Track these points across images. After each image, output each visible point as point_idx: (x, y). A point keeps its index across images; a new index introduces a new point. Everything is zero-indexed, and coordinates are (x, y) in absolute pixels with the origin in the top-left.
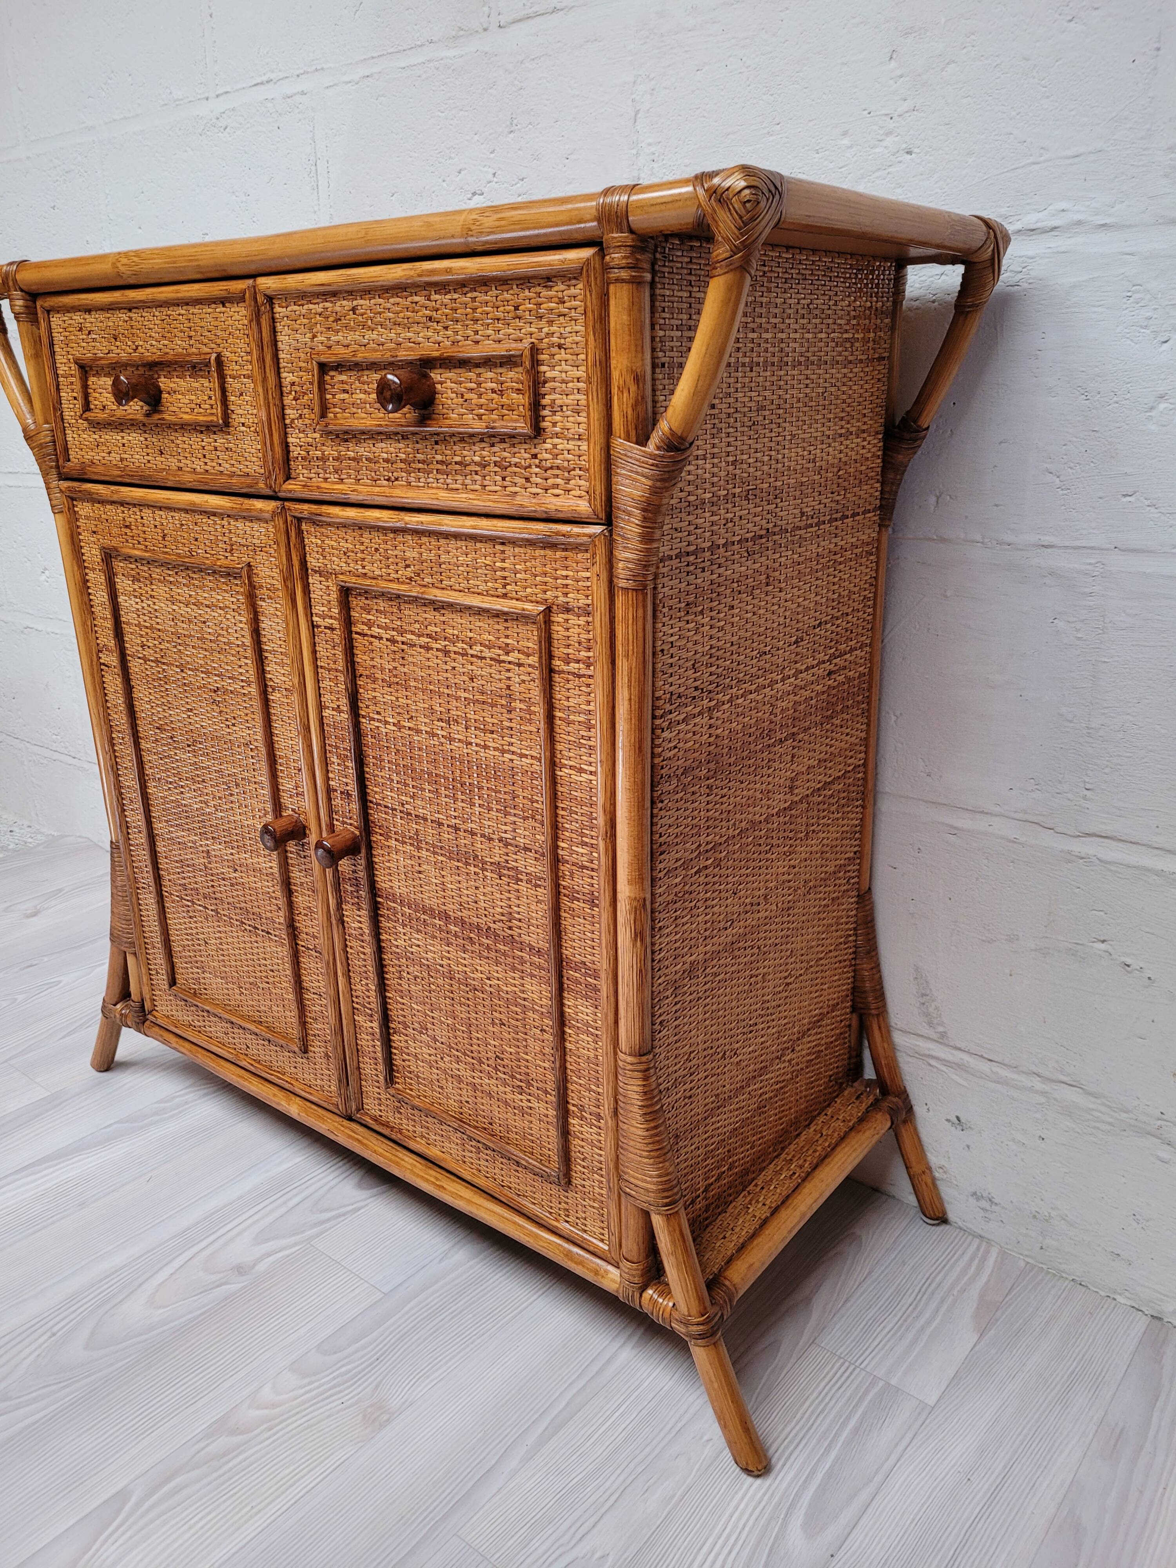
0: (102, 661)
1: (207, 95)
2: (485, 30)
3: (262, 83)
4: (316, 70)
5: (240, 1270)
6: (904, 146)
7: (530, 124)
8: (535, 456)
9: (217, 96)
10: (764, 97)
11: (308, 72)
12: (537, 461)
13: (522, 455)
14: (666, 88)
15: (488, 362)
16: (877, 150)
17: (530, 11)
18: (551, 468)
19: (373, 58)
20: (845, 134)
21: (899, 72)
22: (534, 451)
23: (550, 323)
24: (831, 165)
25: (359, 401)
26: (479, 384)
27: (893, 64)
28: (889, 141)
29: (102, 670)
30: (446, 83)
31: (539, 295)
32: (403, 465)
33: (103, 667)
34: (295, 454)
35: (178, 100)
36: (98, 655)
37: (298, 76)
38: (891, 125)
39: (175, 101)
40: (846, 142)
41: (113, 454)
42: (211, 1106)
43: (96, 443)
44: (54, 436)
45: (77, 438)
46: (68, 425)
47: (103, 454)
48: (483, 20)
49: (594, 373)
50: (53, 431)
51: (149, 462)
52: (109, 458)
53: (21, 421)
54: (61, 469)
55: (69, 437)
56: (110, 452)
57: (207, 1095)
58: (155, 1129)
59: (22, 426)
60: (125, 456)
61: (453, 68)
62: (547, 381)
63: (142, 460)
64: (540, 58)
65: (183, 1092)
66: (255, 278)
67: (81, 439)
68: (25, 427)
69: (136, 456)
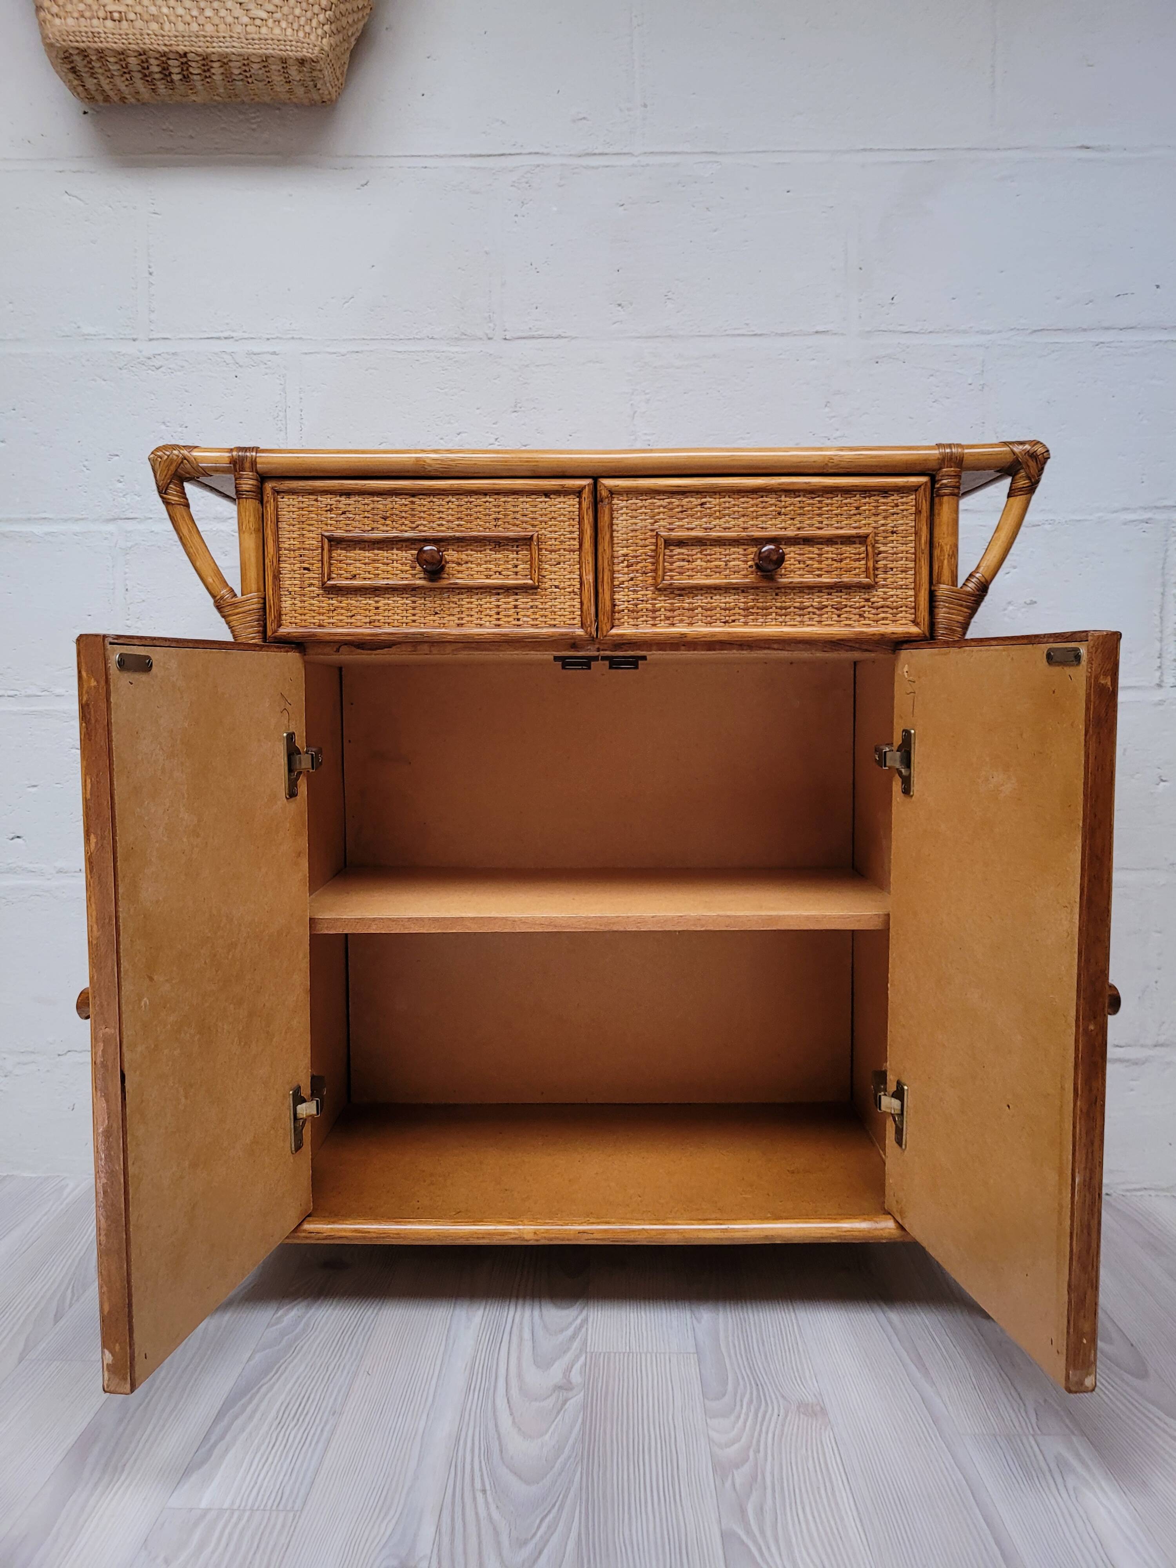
1: (135, 337)
2: (489, 339)
3: (219, 338)
4: (293, 338)
5: (562, 1388)
7: (534, 408)
8: (868, 600)
9: (151, 340)
11: (281, 338)
12: (870, 603)
13: (857, 599)
14: (658, 400)
15: (830, 541)
17: (536, 333)
18: (882, 607)
19: (364, 339)
21: (832, 414)
22: (866, 596)
23: (885, 518)
25: (699, 568)
26: (820, 555)
30: (446, 369)
31: (877, 501)
32: (741, 611)
34: (621, 607)
35: (88, 335)
37: (268, 339)
39: (83, 335)
41: (359, 617)
42: (329, 1311)
43: (332, 608)
44: (265, 603)
45: (299, 605)
46: (286, 593)
47: (341, 617)
48: (488, 332)
49: (925, 548)
50: (264, 599)
51: (414, 621)
52: (350, 621)
53: (213, 592)
54: (269, 633)
55: (287, 604)
56: (353, 616)
57: (309, 1307)
58: (305, 1343)
59: (214, 597)
60: (377, 617)
61: (455, 360)
62: (880, 553)
63: (405, 620)
64: (544, 365)
65: (280, 1313)
66: (596, 478)
67: (306, 604)
68: (218, 597)
69: (396, 617)
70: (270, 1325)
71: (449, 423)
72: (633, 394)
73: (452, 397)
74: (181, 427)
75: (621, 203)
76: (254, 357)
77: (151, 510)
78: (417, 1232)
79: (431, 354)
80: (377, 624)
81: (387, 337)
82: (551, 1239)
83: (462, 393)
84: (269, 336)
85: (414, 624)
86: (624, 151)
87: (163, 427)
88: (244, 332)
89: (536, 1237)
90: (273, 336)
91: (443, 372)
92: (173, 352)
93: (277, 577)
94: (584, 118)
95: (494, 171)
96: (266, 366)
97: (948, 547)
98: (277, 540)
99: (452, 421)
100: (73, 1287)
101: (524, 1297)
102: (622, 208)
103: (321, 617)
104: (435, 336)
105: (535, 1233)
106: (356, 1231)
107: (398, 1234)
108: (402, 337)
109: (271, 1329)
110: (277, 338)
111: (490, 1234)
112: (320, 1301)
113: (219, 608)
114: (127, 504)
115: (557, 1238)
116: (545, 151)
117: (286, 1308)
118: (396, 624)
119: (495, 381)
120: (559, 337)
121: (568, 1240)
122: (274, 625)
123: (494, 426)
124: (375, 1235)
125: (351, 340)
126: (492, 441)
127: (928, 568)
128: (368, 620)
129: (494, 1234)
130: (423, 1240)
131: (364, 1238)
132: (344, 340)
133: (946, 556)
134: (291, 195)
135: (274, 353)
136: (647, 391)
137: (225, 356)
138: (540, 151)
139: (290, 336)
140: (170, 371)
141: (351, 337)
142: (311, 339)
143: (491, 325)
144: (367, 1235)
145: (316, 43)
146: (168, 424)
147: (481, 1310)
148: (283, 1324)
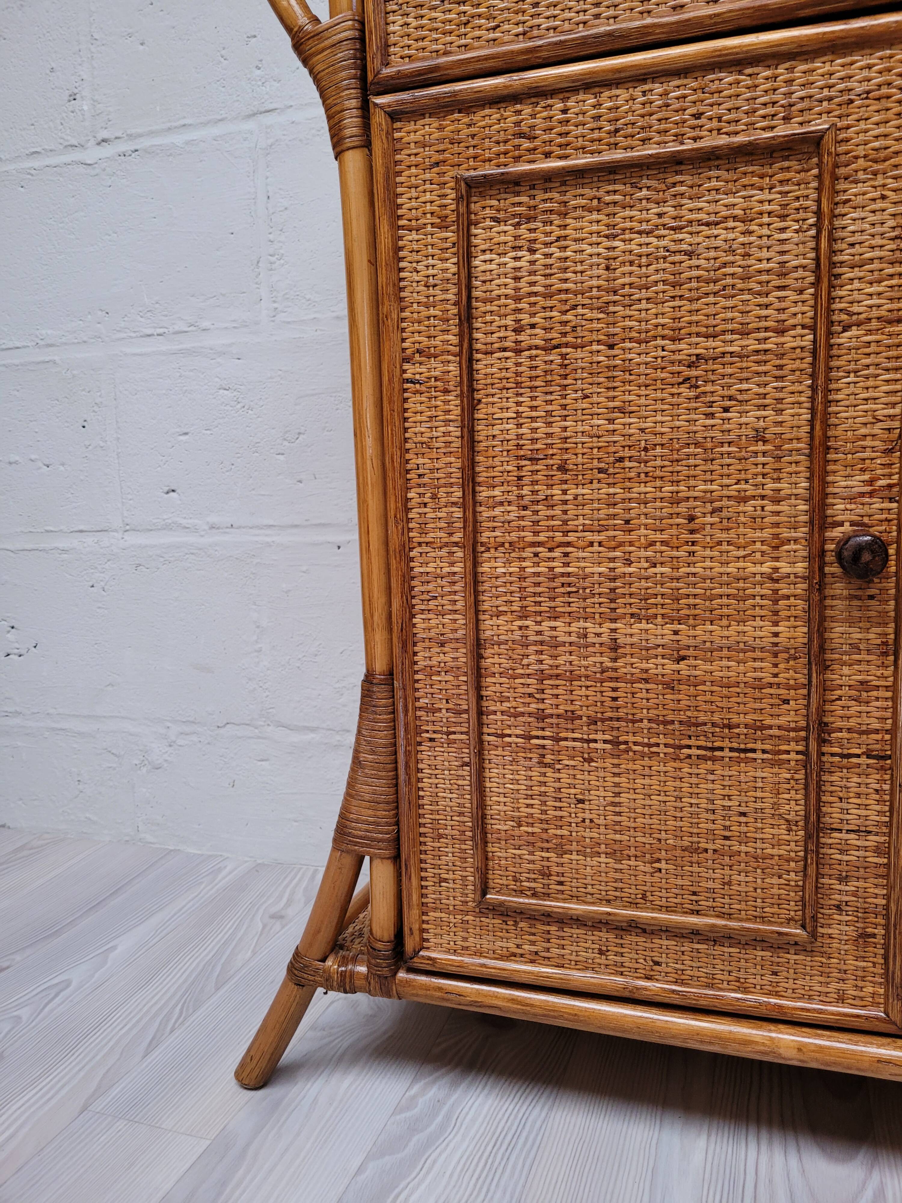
0: (406, 376)
29: (405, 390)
33: (406, 386)
36: (401, 367)
41: (506, 27)
42: (480, 1100)
43: (464, 19)
44: (362, 31)
45: (415, 23)
46: (395, 7)
47: (477, 33)
50: (362, 23)
51: (597, 16)
52: (492, 35)
53: (289, 22)
54: (370, 77)
55: (396, 25)
56: (498, 26)
57: (454, 1085)
58: (440, 1155)
59: (289, 29)
60: (536, 21)
63: (582, 17)
65: (416, 1088)
67: (425, 21)
68: (295, 29)
69: (567, 15)
70: (398, 1110)
78: (604, 1016)
80: (535, 32)
82: (827, 1064)
85: (597, 21)
89: (802, 1057)
100: (185, 1002)
101: (770, 1124)
103: (448, 39)
105: (799, 1050)
106: (513, 1000)
107: (575, 1015)
109: (398, 1117)
111: (718, 1038)
112: (470, 1079)
113: (298, 47)
115: (840, 1064)
117: (422, 1083)
118: (567, 26)
121: (858, 1069)
122: (377, 62)
124: (540, 1011)
128: (520, 29)
129: (728, 1040)
130: (614, 1030)
131: (525, 1013)
144: (528, 1008)
147: (702, 1142)
148: (416, 1110)
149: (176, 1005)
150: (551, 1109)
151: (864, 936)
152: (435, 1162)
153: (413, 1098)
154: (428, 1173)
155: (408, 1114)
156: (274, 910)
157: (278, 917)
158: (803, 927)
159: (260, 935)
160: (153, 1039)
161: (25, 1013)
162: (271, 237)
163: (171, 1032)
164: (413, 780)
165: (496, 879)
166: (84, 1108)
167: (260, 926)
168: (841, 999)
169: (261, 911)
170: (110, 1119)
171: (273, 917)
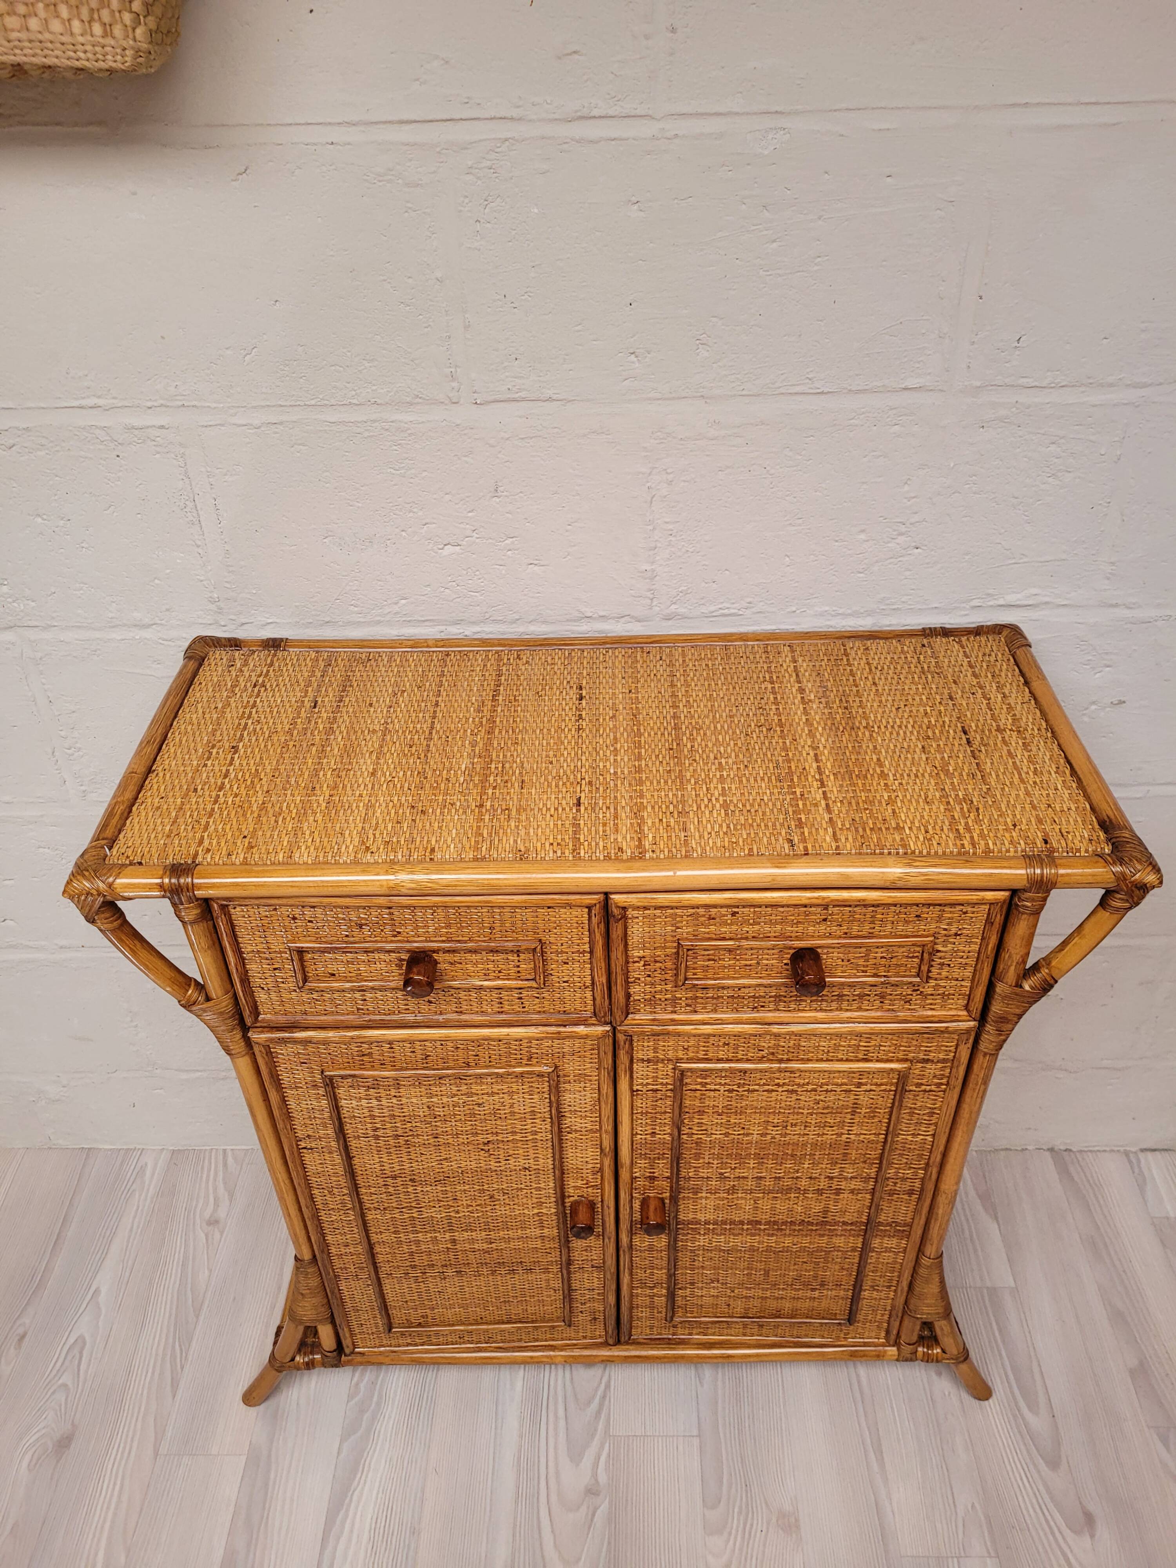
0: (302, 1146)
2: (455, 403)
3: (79, 408)
5: (592, 1491)
6: (914, 544)
7: (521, 493)
10: (787, 498)
14: (684, 481)
16: (889, 545)
17: (515, 396)
19: (281, 406)
20: (863, 531)
21: (913, 495)
23: (950, 924)
24: (849, 552)
27: (906, 488)
28: (901, 539)
29: (300, 1152)
31: (943, 910)
36: (296, 1144)
38: (903, 529)
40: (863, 536)
41: (344, 1006)
43: (313, 1000)
44: (236, 1001)
45: (275, 998)
46: (259, 988)
47: (324, 1007)
48: (451, 395)
49: (992, 952)
50: (235, 997)
51: (407, 1010)
52: (335, 1010)
54: (248, 1024)
55: (261, 997)
56: (338, 1005)
58: (381, 1426)
60: (365, 1007)
61: (409, 432)
62: (938, 951)
63: (396, 1008)
64: (531, 438)
65: (357, 1374)
66: (606, 894)
67: (283, 998)
68: (184, 1001)
69: (386, 1007)
70: (350, 1397)
71: (410, 511)
72: (650, 474)
73: (412, 480)
74: (62, 519)
75: (634, 199)
76: (136, 432)
77: (53, 618)
79: (377, 424)
80: (365, 1011)
81: (313, 402)
83: (425, 474)
84: (149, 404)
86: (638, 112)
87: (39, 520)
88: (114, 398)
90: (156, 404)
91: (395, 448)
92: (25, 426)
93: (245, 980)
94: (575, 52)
95: (438, 149)
96: (154, 443)
97: (1018, 957)
98: (239, 952)
99: (415, 510)
102: (636, 207)
103: (303, 1007)
104: (379, 401)
108: (333, 402)
109: (352, 1403)
110: (162, 405)
114: (22, 611)
116: (515, 113)
117: (360, 1370)
118: (387, 1011)
119: (465, 459)
120: (550, 400)
122: (252, 1018)
123: (470, 514)
125: (263, 407)
126: (469, 533)
127: (990, 969)
132: (255, 407)
133: (1014, 964)
134: (134, 194)
135: (162, 427)
136: (669, 471)
137: (97, 432)
138: (509, 115)
139: (180, 403)
140: (27, 450)
141: (263, 403)
142: (209, 407)
143: (455, 384)
145: (124, 43)
146: (45, 517)
147: (521, 1372)
148: (361, 1394)
149: (174, 1342)
150: (438, 1370)
151: (595, 1319)
152: (379, 1432)
153: (357, 1384)
154: (378, 1439)
155: (356, 1399)
156: (207, 1214)
157: (213, 1222)
158: (564, 1321)
159: (208, 1248)
160: (172, 1379)
161: (66, 1379)
162: (62, 733)
163: (182, 1368)
164: (338, 1296)
165: (396, 1321)
166: (156, 1453)
167: (203, 1236)
168: (585, 1337)
169: (198, 1221)
170: (176, 1458)
171: (209, 1223)
